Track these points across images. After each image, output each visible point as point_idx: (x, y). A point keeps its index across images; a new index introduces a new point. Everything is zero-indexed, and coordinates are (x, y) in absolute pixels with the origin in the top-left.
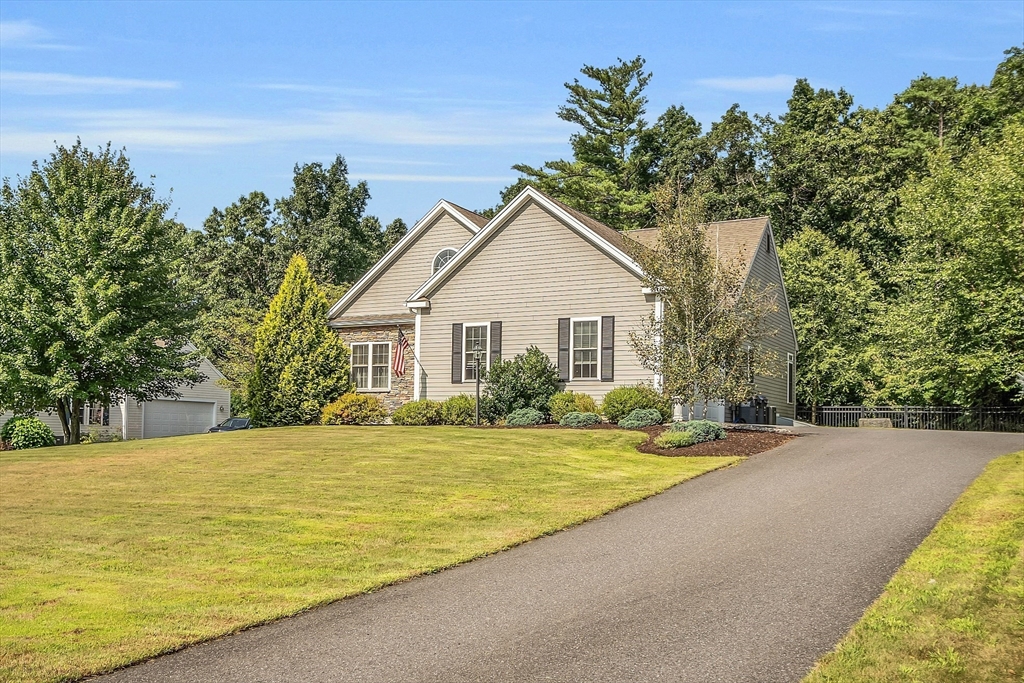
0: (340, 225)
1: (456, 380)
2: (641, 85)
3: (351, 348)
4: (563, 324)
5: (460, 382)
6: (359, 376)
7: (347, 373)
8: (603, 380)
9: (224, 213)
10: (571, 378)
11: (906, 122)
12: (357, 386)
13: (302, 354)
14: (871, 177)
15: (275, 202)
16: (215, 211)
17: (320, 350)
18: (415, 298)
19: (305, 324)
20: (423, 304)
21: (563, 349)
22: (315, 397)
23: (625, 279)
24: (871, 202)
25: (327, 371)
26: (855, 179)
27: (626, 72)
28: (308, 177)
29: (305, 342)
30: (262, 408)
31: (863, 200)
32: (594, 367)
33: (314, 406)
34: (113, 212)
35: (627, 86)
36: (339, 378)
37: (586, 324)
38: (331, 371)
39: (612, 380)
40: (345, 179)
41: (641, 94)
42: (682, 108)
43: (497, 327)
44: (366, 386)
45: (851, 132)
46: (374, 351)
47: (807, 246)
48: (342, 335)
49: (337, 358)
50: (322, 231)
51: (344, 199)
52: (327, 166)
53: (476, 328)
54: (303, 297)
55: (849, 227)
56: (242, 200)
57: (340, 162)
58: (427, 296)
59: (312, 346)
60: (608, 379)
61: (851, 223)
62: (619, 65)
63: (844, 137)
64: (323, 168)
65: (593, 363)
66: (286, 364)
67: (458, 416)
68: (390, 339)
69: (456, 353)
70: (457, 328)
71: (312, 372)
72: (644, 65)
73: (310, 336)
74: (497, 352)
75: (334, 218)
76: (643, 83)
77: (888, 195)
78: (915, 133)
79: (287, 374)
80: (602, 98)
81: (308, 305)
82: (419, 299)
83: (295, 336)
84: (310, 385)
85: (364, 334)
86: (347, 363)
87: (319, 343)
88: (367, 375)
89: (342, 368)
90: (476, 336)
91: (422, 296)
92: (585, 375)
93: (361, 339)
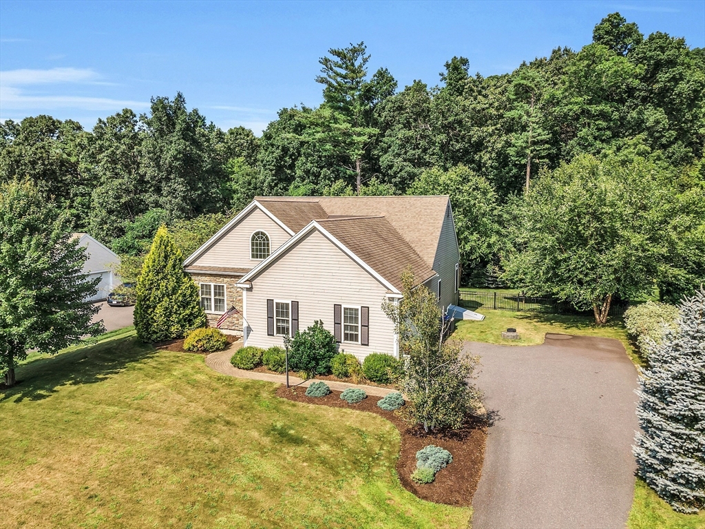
0: (183, 138)
1: (270, 334)
3: (200, 286)
4: (337, 307)
5: (273, 335)
6: (206, 303)
7: (198, 303)
8: (362, 345)
9: (106, 121)
10: (342, 341)
11: (514, 97)
12: (205, 309)
13: (168, 296)
14: (493, 128)
15: (140, 116)
16: (100, 121)
17: (180, 292)
18: (242, 282)
19: (169, 277)
20: (248, 286)
21: (337, 323)
22: (178, 323)
23: (376, 285)
24: (494, 143)
25: (185, 305)
26: (485, 129)
27: (356, 51)
28: (159, 106)
29: (170, 288)
30: (144, 333)
31: (489, 141)
32: (357, 335)
33: (178, 329)
34: (25, 239)
35: (355, 60)
36: (194, 307)
37: (351, 309)
38: (188, 303)
39: (368, 345)
40: (184, 107)
41: (364, 67)
42: (387, 70)
43: (296, 305)
44: (211, 310)
45: (483, 99)
46: (215, 289)
47: (461, 177)
48: (193, 278)
49: (191, 296)
50: (171, 142)
51: (184, 121)
52: (172, 99)
53: (283, 304)
54: (166, 257)
55: (481, 156)
56: (118, 115)
57: (180, 96)
58: (250, 280)
59: (174, 290)
60: (366, 344)
61: (482, 154)
62: (351, 47)
63: (479, 103)
64: (170, 100)
65: (356, 333)
66: (158, 303)
67: (274, 366)
68: (224, 282)
69: (270, 317)
70: (270, 302)
71: (175, 307)
72: (366, 49)
73: (172, 284)
74: (296, 319)
75: (179, 134)
76: (365, 61)
77: (502, 138)
78: (518, 104)
79: (159, 310)
80: (340, 67)
81: (170, 263)
82: (245, 282)
83: (163, 283)
84: (174, 316)
85: (207, 278)
86: (197, 295)
87: (179, 286)
88: (210, 303)
89: (195, 301)
90: (282, 309)
91: (247, 280)
92: (351, 340)
93: (205, 280)
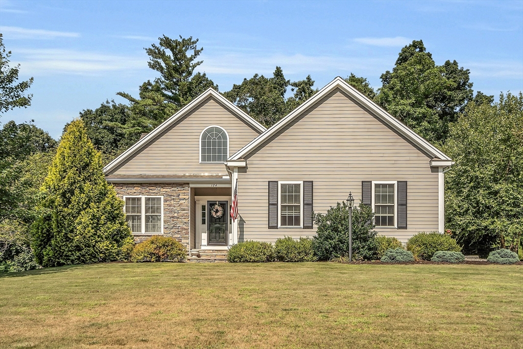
1: (272, 226)
2: (195, 55)
3: (124, 199)
4: (366, 185)
5: (276, 227)
8: (399, 228)
18: (235, 159)
20: (243, 164)
32: (392, 218)
37: (384, 186)
39: (406, 228)
43: (309, 185)
44: (140, 231)
46: (147, 203)
53: (291, 186)
58: (246, 157)
60: (403, 226)
65: (391, 214)
69: (272, 205)
70: (272, 185)
74: (309, 205)
82: (239, 160)
85: (137, 189)
90: (291, 192)
91: (240, 158)
92: (384, 223)
93: (134, 192)
